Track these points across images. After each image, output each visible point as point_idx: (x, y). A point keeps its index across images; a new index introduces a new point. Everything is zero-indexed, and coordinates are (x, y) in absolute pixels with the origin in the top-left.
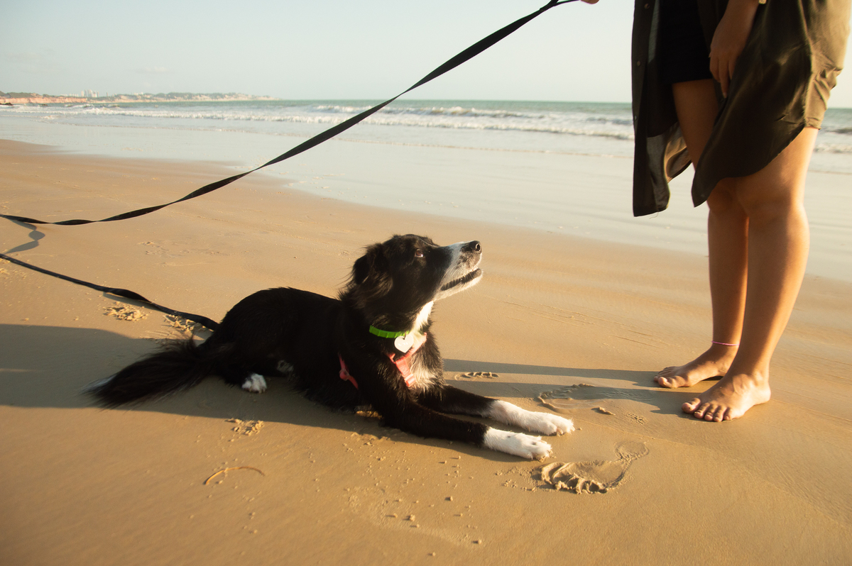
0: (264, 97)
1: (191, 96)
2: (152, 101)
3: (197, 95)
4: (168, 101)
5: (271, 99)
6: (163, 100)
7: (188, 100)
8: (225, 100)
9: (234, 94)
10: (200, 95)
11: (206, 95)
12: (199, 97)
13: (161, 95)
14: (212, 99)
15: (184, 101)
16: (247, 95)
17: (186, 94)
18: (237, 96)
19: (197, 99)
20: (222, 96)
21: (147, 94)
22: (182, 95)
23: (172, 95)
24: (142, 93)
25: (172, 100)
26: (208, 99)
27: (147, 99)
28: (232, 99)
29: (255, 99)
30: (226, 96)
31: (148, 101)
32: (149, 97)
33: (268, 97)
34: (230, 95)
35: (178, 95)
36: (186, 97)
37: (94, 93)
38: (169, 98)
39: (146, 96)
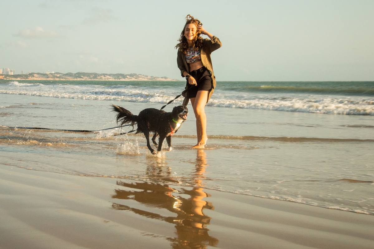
0: (162, 78)
1: (96, 75)
2: (61, 79)
3: (101, 75)
4: (75, 80)
5: (169, 80)
6: (71, 79)
7: (93, 80)
8: (126, 80)
9: (135, 75)
10: (105, 75)
11: (110, 75)
12: (103, 77)
13: (69, 75)
14: (115, 79)
15: (90, 80)
16: (147, 76)
17: (91, 74)
19: (101, 78)
20: (124, 76)
21: (57, 73)
22: (88, 75)
23: (79, 75)
25: (79, 79)
26: (112, 79)
27: (57, 77)
28: (133, 79)
29: (154, 80)
30: (128, 77)
31: (57, 79)
32: (58, 75)
33: (165, 78)
34: (131, 75)
35: (84, 74)
36: (92, 76)
37: (11, 71)
38: (76, 77)
39: (56, 75)
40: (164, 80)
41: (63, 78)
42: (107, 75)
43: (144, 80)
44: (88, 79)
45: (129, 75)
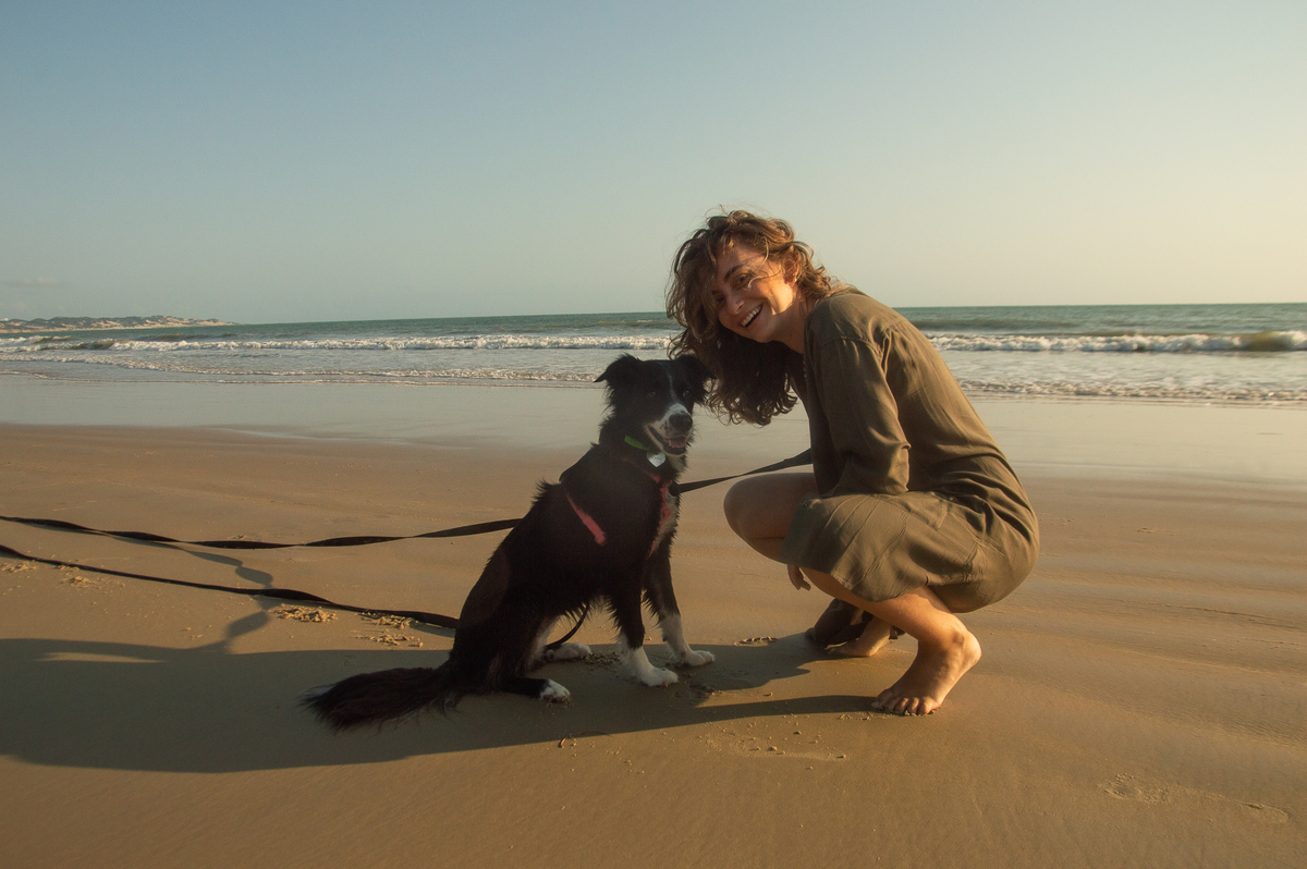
1: (89, 321)
2: (25, 331)
3: (99, 320)
5: (220, 324)
7: (84, 329)
8: (145, 327)
10: (105, 320)
11: (115, 320)
12: (102, 323)
13: (39, 322)
14: (125, 326)
15: (78, 329)
16: (182, 319)
17: (80, 319)
18: (165, 320)
19: (99, 326)
20: (141, 321)
21: (15, 321)
22: (74, 321)
23: (57, 321)
24: (6, 319)
25: (58, 330)
26: (119, 327)
27: (16, 328)
28: (158, 325)
29: (194, 325)
32: (17, 324)
33: (215, 321)
34: (154, 319)
35: (67, 321)
36: (82, 323)
38: (53, 326)
39: (12, 323)
40: (212, 324)
41: (26, 329)
42: (109, 319)
43: (176, 325)
44: (75, 329)
45: (149, 319)
